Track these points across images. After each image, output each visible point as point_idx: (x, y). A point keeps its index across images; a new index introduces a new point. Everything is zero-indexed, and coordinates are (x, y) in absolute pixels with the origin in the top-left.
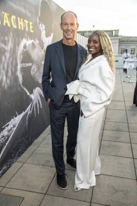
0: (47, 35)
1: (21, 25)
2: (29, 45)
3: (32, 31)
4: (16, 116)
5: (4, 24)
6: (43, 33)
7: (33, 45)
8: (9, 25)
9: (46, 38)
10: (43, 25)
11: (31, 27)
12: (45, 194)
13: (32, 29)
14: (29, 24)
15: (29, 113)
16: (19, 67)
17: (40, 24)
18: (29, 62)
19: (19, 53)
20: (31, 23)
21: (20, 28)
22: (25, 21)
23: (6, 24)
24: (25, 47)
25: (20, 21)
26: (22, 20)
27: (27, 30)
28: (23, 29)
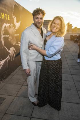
0: (17, 22)
1: (3, 17)
3: (9, 20)
4: (1, 61)
6: (15, 21)
9: (17, 23)
10: (15, 17)
11: (9, 18)
14: (7, 16)
15: (8, 59)
16: (2, 37)
19: (2, 30)
20: (8, 16)
21: (2, 18)
22: (5, 14)
24: (5, 27)
25: (3, 15)
26: (3, 14)
27: (6, 19)
28: (4, 18)
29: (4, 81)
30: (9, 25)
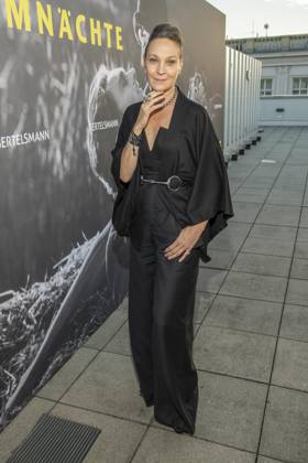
1: (96, 35)
2: (114, 78)
3: (120, 47)
5: (61, 36)
7: (123, 79)
8: (71, 37)
10: (145, 32)
11: (119, 38)
12: (149, 426)
13: (121, 43)
14: (113, 33)
15: (110, 235)
16: (90, 130)
17: (140, 31)
18: (113, 119)
20: (118, 29)
21: (93, 42)
22: (106, 25)
23: (65, 34)
24: (104, 84)
25: (95, 27)
26: (98, 22)
27: (109, 45)
28: (100, 44)
29: (91, 341)
30: (122, 73)
